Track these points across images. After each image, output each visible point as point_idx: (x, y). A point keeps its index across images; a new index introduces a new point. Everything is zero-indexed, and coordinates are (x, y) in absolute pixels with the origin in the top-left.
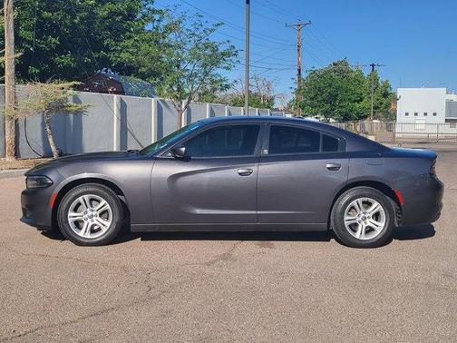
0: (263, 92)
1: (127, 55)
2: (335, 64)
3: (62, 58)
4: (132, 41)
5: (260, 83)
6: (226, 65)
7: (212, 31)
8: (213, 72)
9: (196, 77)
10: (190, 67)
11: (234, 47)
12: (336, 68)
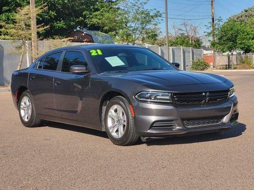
0: (191, 34)
1: (96, 20)
2: (246, 11)
3: (58, 23)
4: (99, 12)
5: (188, 28)
6: (155, 23)
7: (145, 3)
8: (147, 27)
9: (137, 30)
10: (133, 25)
11: (159, 12)
12: (247, 14)
